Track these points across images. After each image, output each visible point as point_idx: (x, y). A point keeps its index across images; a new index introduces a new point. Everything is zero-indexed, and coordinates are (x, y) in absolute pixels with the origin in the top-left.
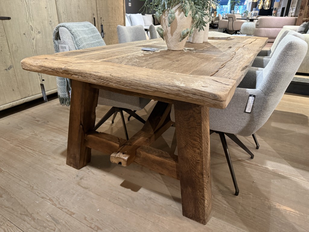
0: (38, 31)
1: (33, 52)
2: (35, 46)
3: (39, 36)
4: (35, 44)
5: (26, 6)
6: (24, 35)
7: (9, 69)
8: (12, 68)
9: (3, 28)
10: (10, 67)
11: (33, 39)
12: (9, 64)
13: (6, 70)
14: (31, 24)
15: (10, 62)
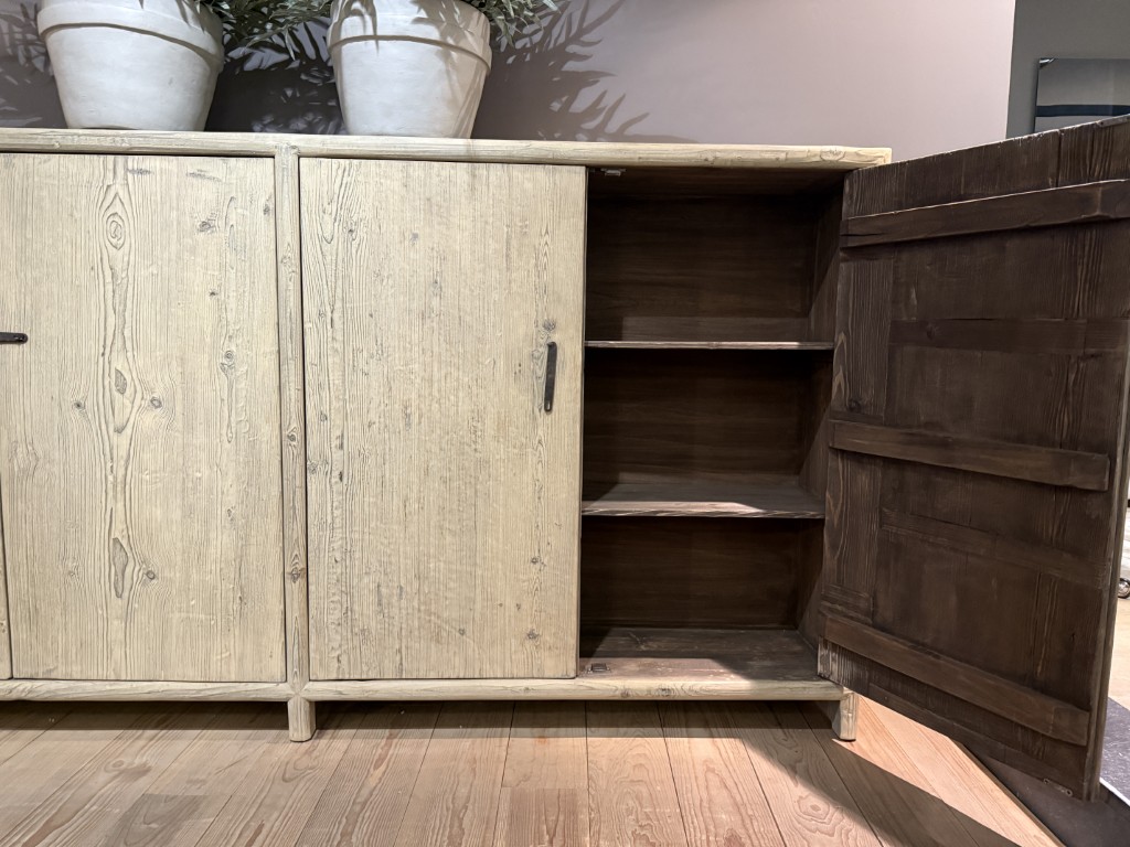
0: (149, 398)
1: (110, 486)
2: (122, 463)
3: (150, 420)
4: (123, 453)
6: (77, 411)
11: (119, 431)
14: (119, 364)
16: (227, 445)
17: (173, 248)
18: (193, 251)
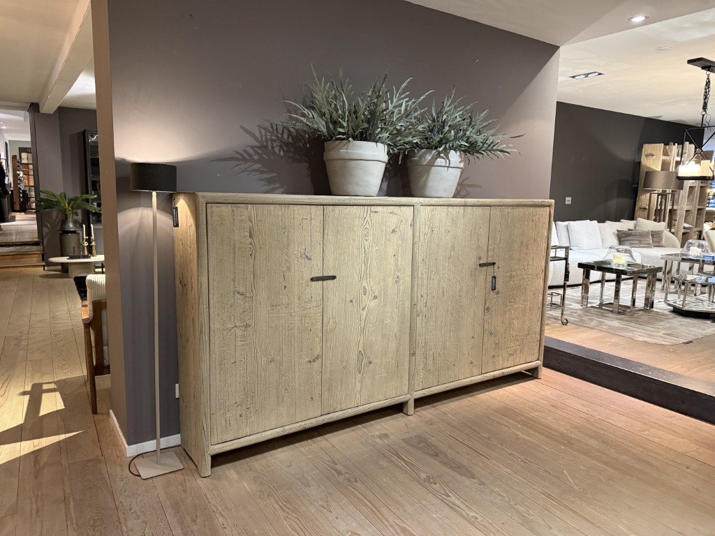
0: (373, 296)
2: (364, 321)
3: (373, 304)
4: (364, 317)
5: (363, 255)
6: (350, 303)
7: (314, 361)
8: (320, 360)
9: (321, 293)
10: (317, 358)
11: (363, 309)
12: (317, 351)
13: (310, 362)
14: (365, 284)
15: (319, 348)
16: (396, 310)
17: (384, 240)
18: (389, 241)
